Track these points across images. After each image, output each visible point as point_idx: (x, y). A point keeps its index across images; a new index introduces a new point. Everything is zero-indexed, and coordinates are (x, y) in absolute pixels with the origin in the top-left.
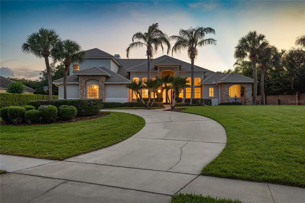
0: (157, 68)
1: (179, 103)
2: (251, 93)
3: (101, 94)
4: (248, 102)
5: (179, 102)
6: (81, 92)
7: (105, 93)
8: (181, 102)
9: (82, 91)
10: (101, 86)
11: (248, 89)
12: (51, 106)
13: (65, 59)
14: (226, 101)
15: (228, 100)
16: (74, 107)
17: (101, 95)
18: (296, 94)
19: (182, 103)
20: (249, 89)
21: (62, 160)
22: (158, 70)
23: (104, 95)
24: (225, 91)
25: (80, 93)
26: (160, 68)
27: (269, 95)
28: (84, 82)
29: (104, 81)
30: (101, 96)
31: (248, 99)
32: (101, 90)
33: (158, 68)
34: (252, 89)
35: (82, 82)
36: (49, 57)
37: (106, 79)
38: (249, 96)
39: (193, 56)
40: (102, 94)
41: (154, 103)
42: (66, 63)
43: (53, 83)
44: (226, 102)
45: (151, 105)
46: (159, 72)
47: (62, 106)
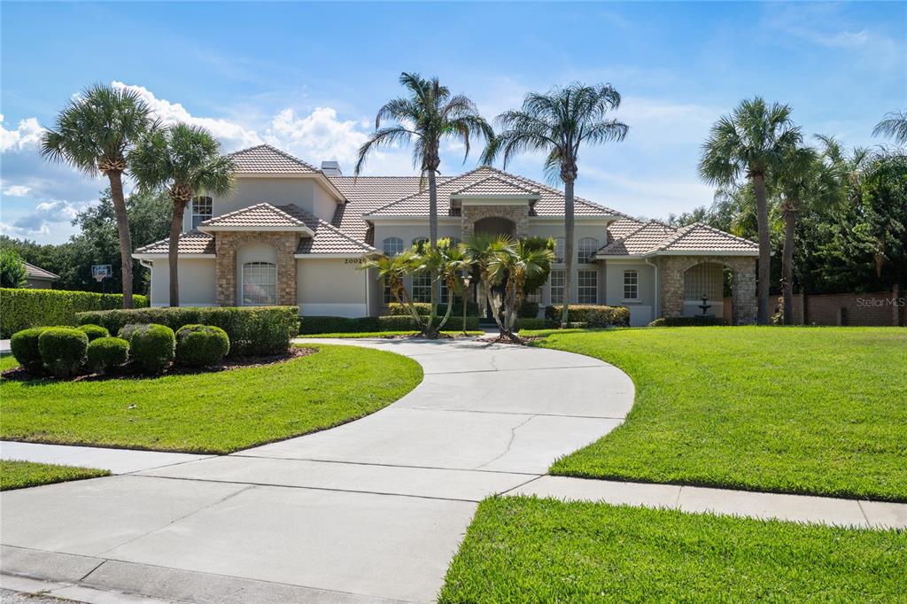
0: (459, 209)
1: (527, 319)
2: (753, 287)
3: (284, 290)
4: (742, 315)
5: (528, 317)
6: (221, 286)
7: (296, 289)
8: (535, 316)
9: (224, 282)
10: (284, 267)
11: (744, 276)
12: (157, 327)
13: (173, 181)
14: (675, 313)
15: (681, 312)
16: (220, 330)
17: (284, 294)
18: (892, 291)
19: (536, 319)
20: (748, 275)
21: (226, 454)
22: (463, 215)
23: (293, 293)
24: (673, 282)
25: (220, 289)
26: (469, 210)
27: (817, 293)
28: (231, 252)
29: (294, 249)
30: (283, 297)
31: (742, 308)
32: (285, 280)
33: (462, 209)
34: (755, 275)
35: (224, 255)
36: (122, 176)
37: (299, 245)
38: (748, 297)
39: (571, 173)
40: (287, 290)
41: (448, 319)
42: (179, 194)
43: (134, 256)
44: (673, 316)
45: (441, 325)
46: (465, 221)
47: (188, 326)
